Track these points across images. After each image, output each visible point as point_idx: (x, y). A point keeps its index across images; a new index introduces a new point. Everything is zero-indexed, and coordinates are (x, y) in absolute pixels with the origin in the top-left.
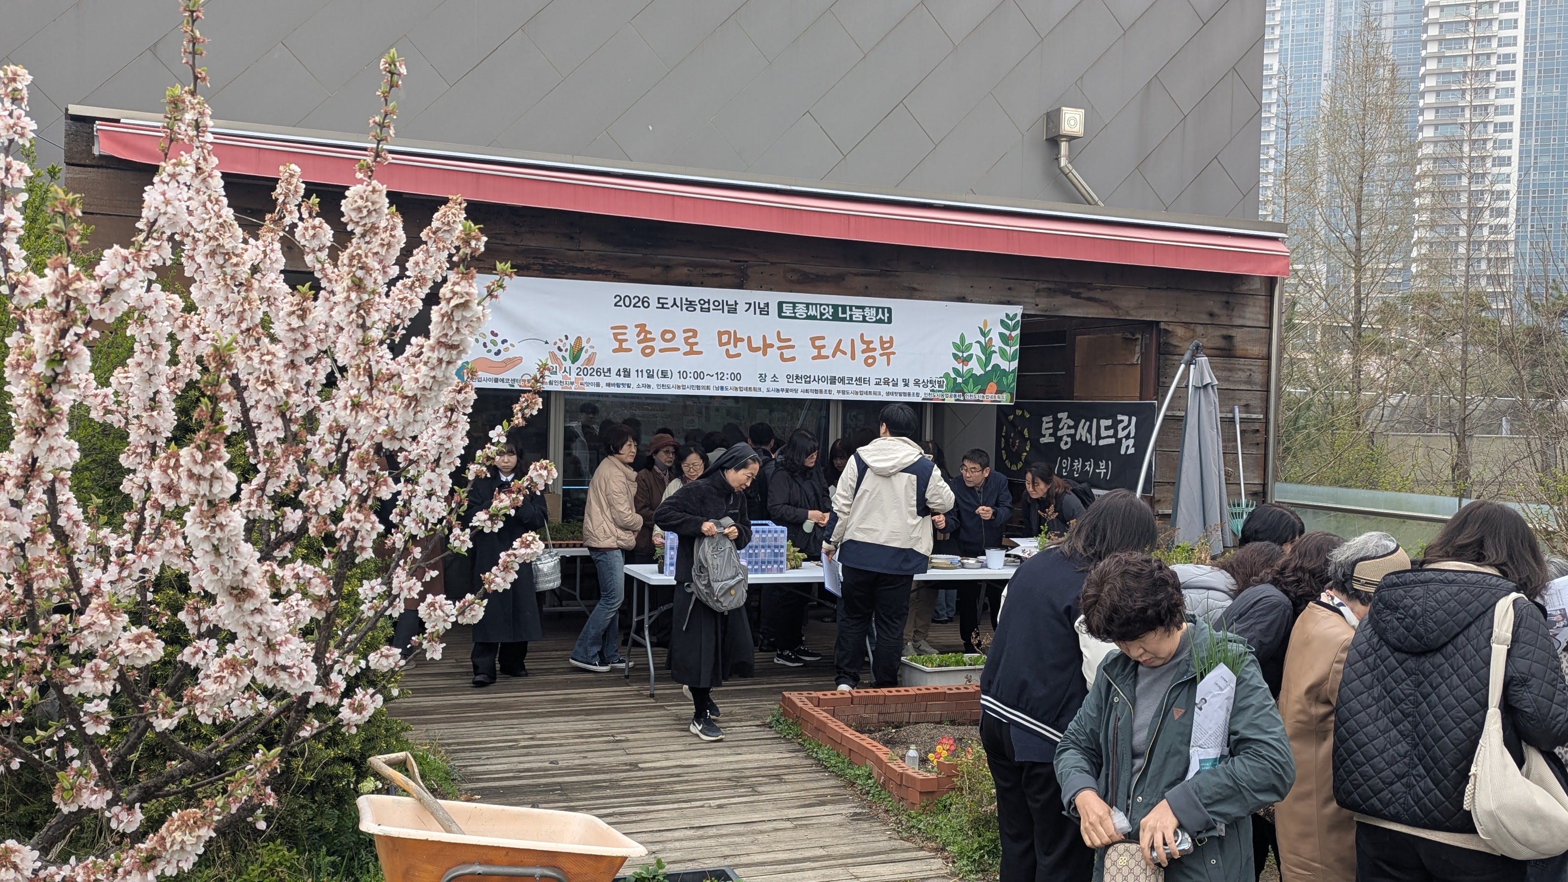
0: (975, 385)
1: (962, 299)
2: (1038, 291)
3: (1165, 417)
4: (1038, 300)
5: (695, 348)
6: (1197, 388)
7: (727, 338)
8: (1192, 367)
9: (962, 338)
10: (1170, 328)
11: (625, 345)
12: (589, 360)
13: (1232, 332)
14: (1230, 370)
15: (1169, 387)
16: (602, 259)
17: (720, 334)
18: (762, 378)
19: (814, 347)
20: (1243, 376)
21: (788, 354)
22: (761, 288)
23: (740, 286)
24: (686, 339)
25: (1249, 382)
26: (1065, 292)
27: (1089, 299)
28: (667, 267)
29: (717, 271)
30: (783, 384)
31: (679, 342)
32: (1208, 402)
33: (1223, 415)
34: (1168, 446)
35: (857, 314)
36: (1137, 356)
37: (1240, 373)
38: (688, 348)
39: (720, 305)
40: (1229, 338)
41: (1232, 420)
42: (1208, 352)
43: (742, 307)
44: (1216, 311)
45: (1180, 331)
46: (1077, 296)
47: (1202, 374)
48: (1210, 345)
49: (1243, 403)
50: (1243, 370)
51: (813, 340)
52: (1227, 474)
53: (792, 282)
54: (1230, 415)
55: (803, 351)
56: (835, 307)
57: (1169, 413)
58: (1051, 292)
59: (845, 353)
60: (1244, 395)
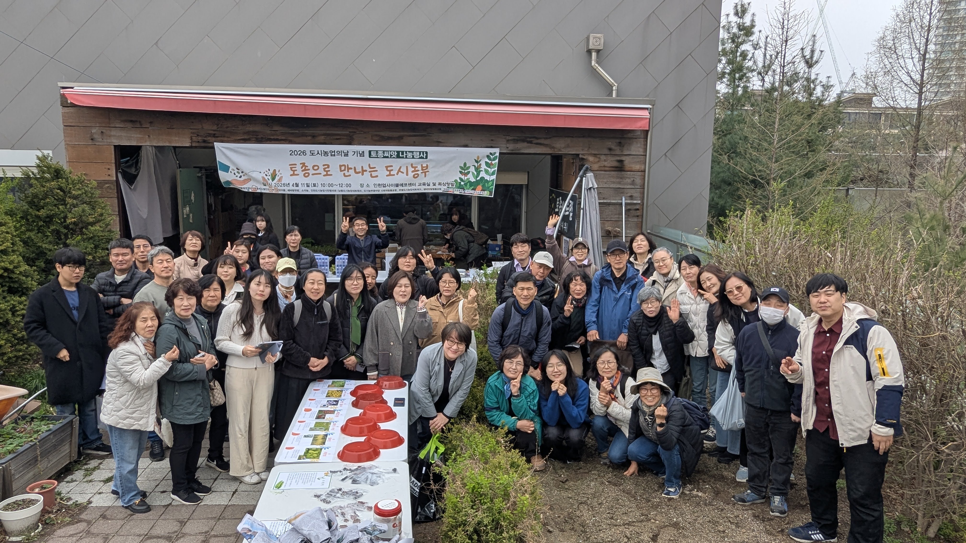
0: (471, 186)
1: (466, 146)
2: (508, 141)
4: (508, 145)
5: (329, 173)
7: (344, 168)
8: (584, 178)
9: (465, 164)
11: (296, 173)
12: (280, 180)
13: (623, 158)
14: (621, 178)
16: (283, 134)
17: (341, 166)
18: (362, 186)
19: (387, 170)
20: (629, 181)
21: (374, 174)
22: (360, 144)
23: (350, 144)
24: (324, 169)
25: (632, 184)
26: (523, 141)
27: (537, 144)
28: (314, 137)
29: (338, 137)
30: (372, 188)
31: (321, 170)
35: (410, 155)
36: (574, 171)
37: (627, 179)
38: (325, 173)
39: (339, 153)
40: (621, 161)
41: (621, 204)
42: (608, 169)
43: (350, 154)
44: (613, 147)
45: (591, 158)
46: (531, 142)
48: (609, 165)
49: (628, 195)
50: (629, 178)
51: (387, 167)
53: (376, 141)
54: (620, 201)
55: (382, 173)
56: (398, 152)
58: (516, 141)
59: (403, 173)
60: (629, 191)
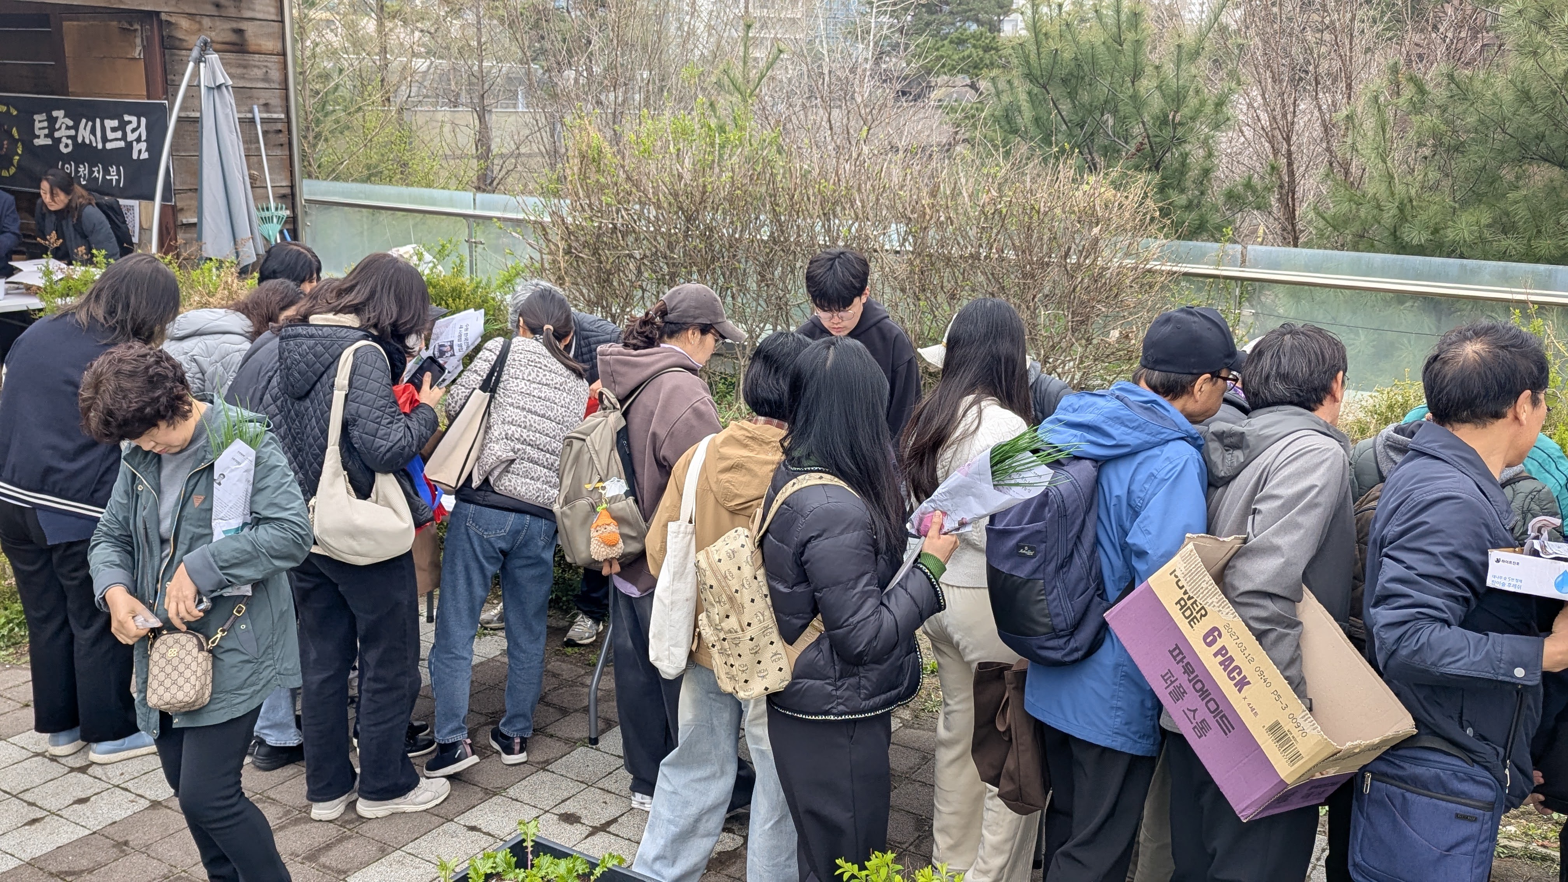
3: (180, 120)
6: (209, 89)
8: (202, 65)
10: (173, 20)
13: (243, 25)
14: (245, 67)
15: (179, 85)
20: (259, 73)
25: (266, 79)
32: (224, 104)
33: (242, 116)
34: (185, 151)
36: (138, 49)
37: (256, 70)
40: (240, 32)
41: (252, 121)
42: (218, 47)
45: (184, 23)
47: (214, 73)
48: (220, 39)
49: (262, 101)
50: (259, 67)
52: (251, 177)
54: (250, 115)
57: (183, 114)
60: (262, 93)
